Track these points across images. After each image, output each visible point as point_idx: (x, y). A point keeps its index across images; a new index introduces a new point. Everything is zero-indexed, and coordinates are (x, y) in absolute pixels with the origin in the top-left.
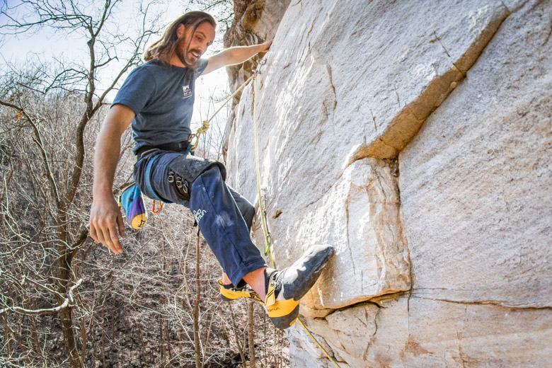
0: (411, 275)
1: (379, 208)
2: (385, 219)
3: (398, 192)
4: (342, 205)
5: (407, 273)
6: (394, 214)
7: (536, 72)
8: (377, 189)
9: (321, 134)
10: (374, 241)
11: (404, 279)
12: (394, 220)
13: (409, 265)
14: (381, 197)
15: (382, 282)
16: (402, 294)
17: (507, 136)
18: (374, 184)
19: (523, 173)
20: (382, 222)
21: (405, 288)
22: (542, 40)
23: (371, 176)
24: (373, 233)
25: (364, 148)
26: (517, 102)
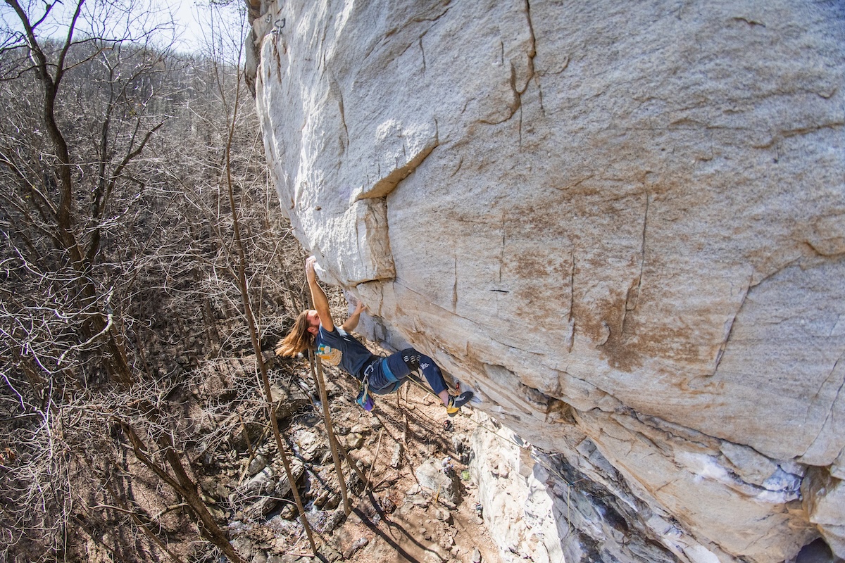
0: (395, 269)
1: (373, 231)
2: (377, 238)
3: (387, 220)
4: (354, 225)
5: (391, 268)
6: (384, 233)
7: (444, 191)
8: (372, 220)
9: (340, 163)
10: (369, 251)
11: (390, 271)
12: (384, 237)
13: (393, 263)
14: (375, 225)
15: (375, 273)
16: (390, 279)
17: (427, 219)
18: (370, 217)
19: (433, 241)
20: (374, 240)
21: (390, 276)
22: (452, 173)
23: (367, 213)
24: (368, 247)
25: (362, 194)
26: (433, 203)
